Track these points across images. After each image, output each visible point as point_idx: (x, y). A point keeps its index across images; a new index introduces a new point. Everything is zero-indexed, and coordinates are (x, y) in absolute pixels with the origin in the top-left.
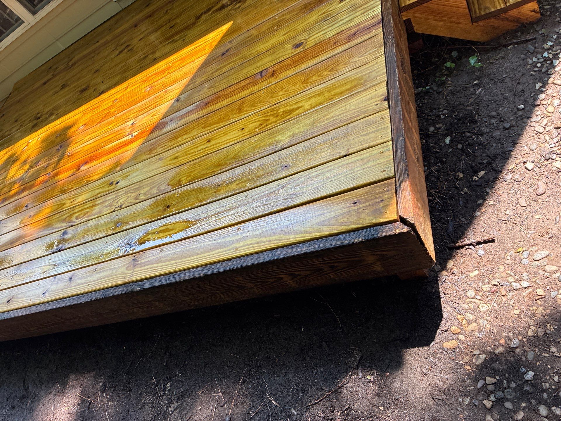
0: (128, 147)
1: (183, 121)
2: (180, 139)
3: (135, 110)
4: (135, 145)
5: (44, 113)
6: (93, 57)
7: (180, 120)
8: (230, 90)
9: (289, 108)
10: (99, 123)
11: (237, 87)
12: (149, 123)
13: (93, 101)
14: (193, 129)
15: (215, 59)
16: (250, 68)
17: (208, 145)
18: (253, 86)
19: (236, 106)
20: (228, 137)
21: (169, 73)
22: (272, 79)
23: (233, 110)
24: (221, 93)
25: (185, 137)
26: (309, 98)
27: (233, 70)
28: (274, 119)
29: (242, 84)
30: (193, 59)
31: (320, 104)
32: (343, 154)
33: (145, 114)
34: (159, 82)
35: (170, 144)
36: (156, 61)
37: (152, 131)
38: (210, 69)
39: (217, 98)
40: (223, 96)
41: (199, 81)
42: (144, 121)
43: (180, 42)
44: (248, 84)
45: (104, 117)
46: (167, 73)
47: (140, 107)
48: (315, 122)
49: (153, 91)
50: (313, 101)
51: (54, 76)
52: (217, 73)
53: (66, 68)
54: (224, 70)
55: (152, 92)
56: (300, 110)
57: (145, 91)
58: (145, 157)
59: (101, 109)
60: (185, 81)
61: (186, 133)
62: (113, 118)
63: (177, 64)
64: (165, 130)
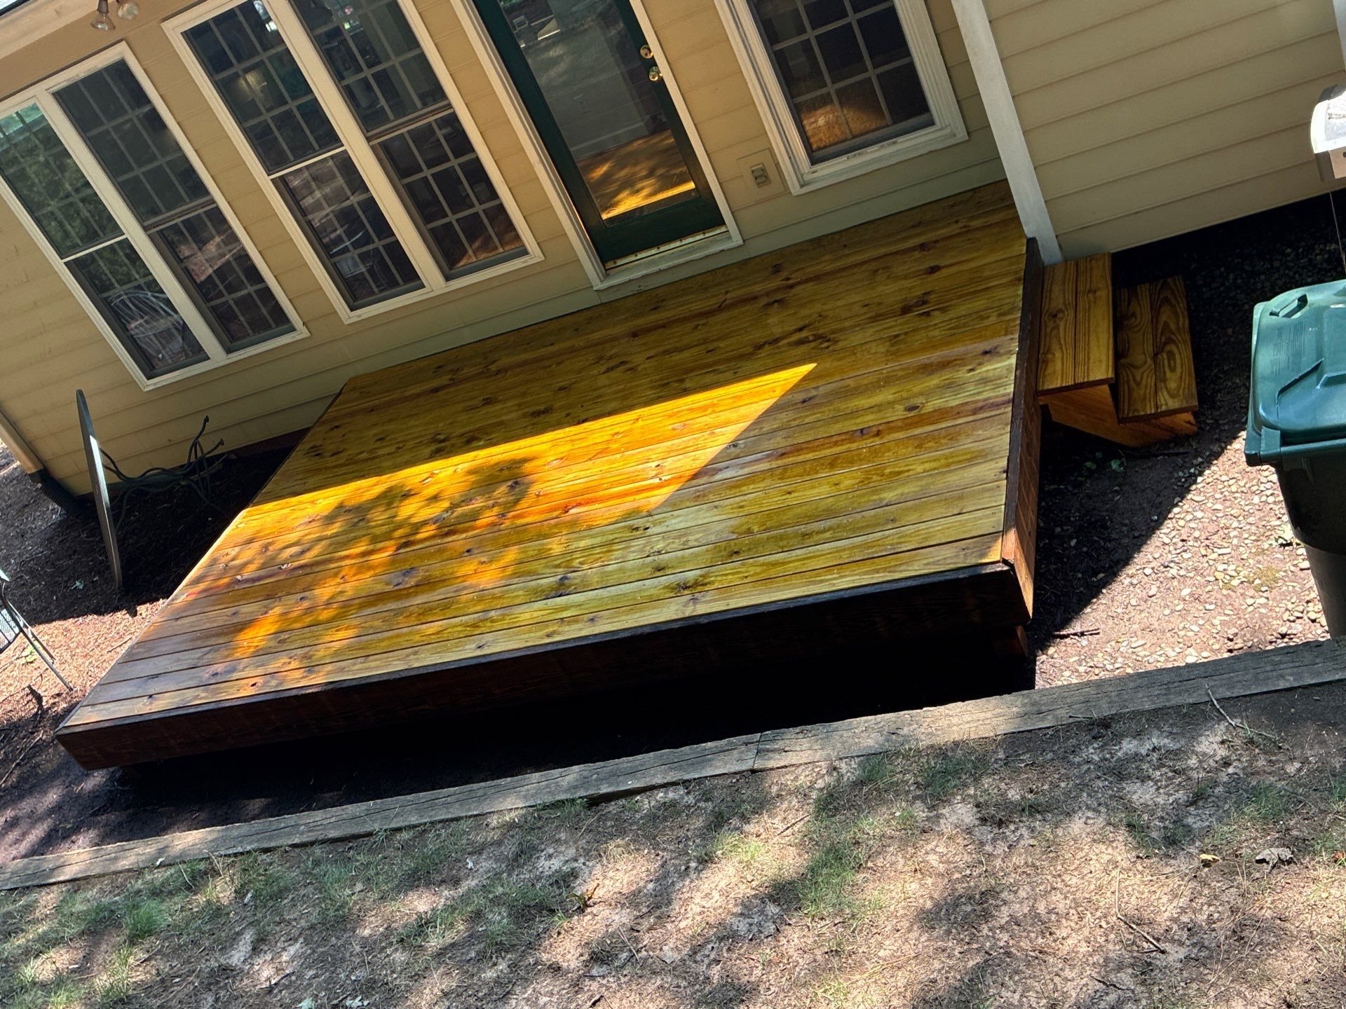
0: (656, 492)
1: (746, 470)
2: (744, 488)
3: (660, 450)
4: (667, 491)
7: (742, 468)
8: (816, 443)
9: (896, 470)
10: (591, 459)
11: (827, 441)
12: (689, 467)
14: (764, 479)
15: (793, 405)
16: (846, 423)
17: (788, 496)
18: (850, 443)
19: (827, 461)
20: (816, 491)
21: (714, 412)
22: (876, 439)
23: (823, 464)
24: (804, 446)
25: (752, 487)
27: (821, 423)
28: (879, 478)
29: (835, 439)
30: (755, 400)
32: (956, 512)
33: (680, 457)
34: (698, 420)
35: (728, 492)
37: (695, 476)
38: (784, 417)
39: (798, 449)
40: (807, 448)
41: (767, 427)
42: (679, 464)
43: (729, 375)
44: (842, 440)
45: (599, 453)
46: (710, 410)
47: (669, 446)
49: (689, 430)
50: (927, 465)
52: (796, 423)
54: (807, 420)
55: (685, 431)
56: (911, 473)
57: (673, 429)
58: (688, 504)
61: (753, 482)
62: (618, 456)
63: (726, 402)
64: (718, 477)
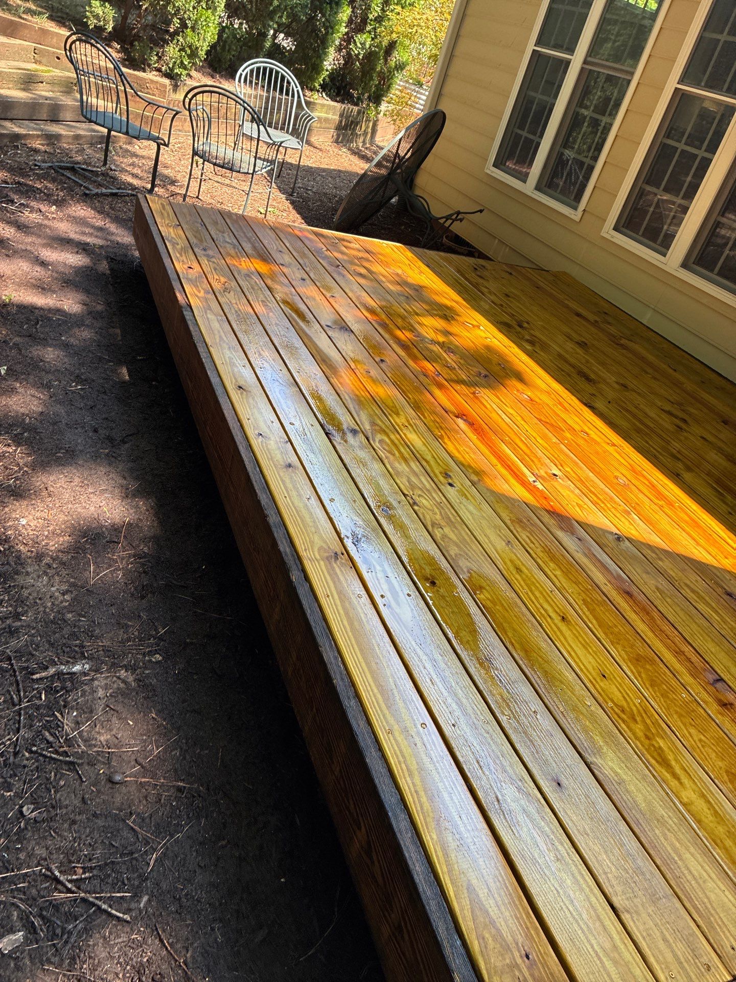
0: (513, 481)
1: (584, 561)
3: (579, 472)
4: (520, 493)
5: (532, 332)
6: (647, 373)
9: (671, 757)
10: (540, 420)
12: (564, 503)
13: (574, 398)
14: (577, 583)
17: (557, 620)
19: (642, 650)
20: (580, 652)
21: (661, 507)
22: (715, 706)
23: (632, 646)
24: (656, 615)
25: (558, 573)
26: (703, 796)
27: (706, 624)
28: (640, 734)
29: (687, 649)
30: (702, 542)
31: (699, 822)
32: (616, 901)
33: (577, 491)
34: (641, 496)
35: (539, 551)
36: (675, 477)
37: (552, 513)
38: (693, 578)
39: (645, 609)
40: (652, 618)
41: (665, 565)
42: (565, 493)
43: (723, 508)
44: (689, 660)
45: (552, 425)
46: (661, 503)
47: (588, 478)
48: (661, 822)
49: (621, 489)
50: (700, 805)
51: (595, 324)
53: (615, 337)
55: (619, 488)
56: (674, 783)
57: (616, 478)
58: (504, 515)
59: (563, 415)
60: (655, 540)
61: (566, 573)
62: (554, 440)
63: (682, 515)
64: (560, 534)
